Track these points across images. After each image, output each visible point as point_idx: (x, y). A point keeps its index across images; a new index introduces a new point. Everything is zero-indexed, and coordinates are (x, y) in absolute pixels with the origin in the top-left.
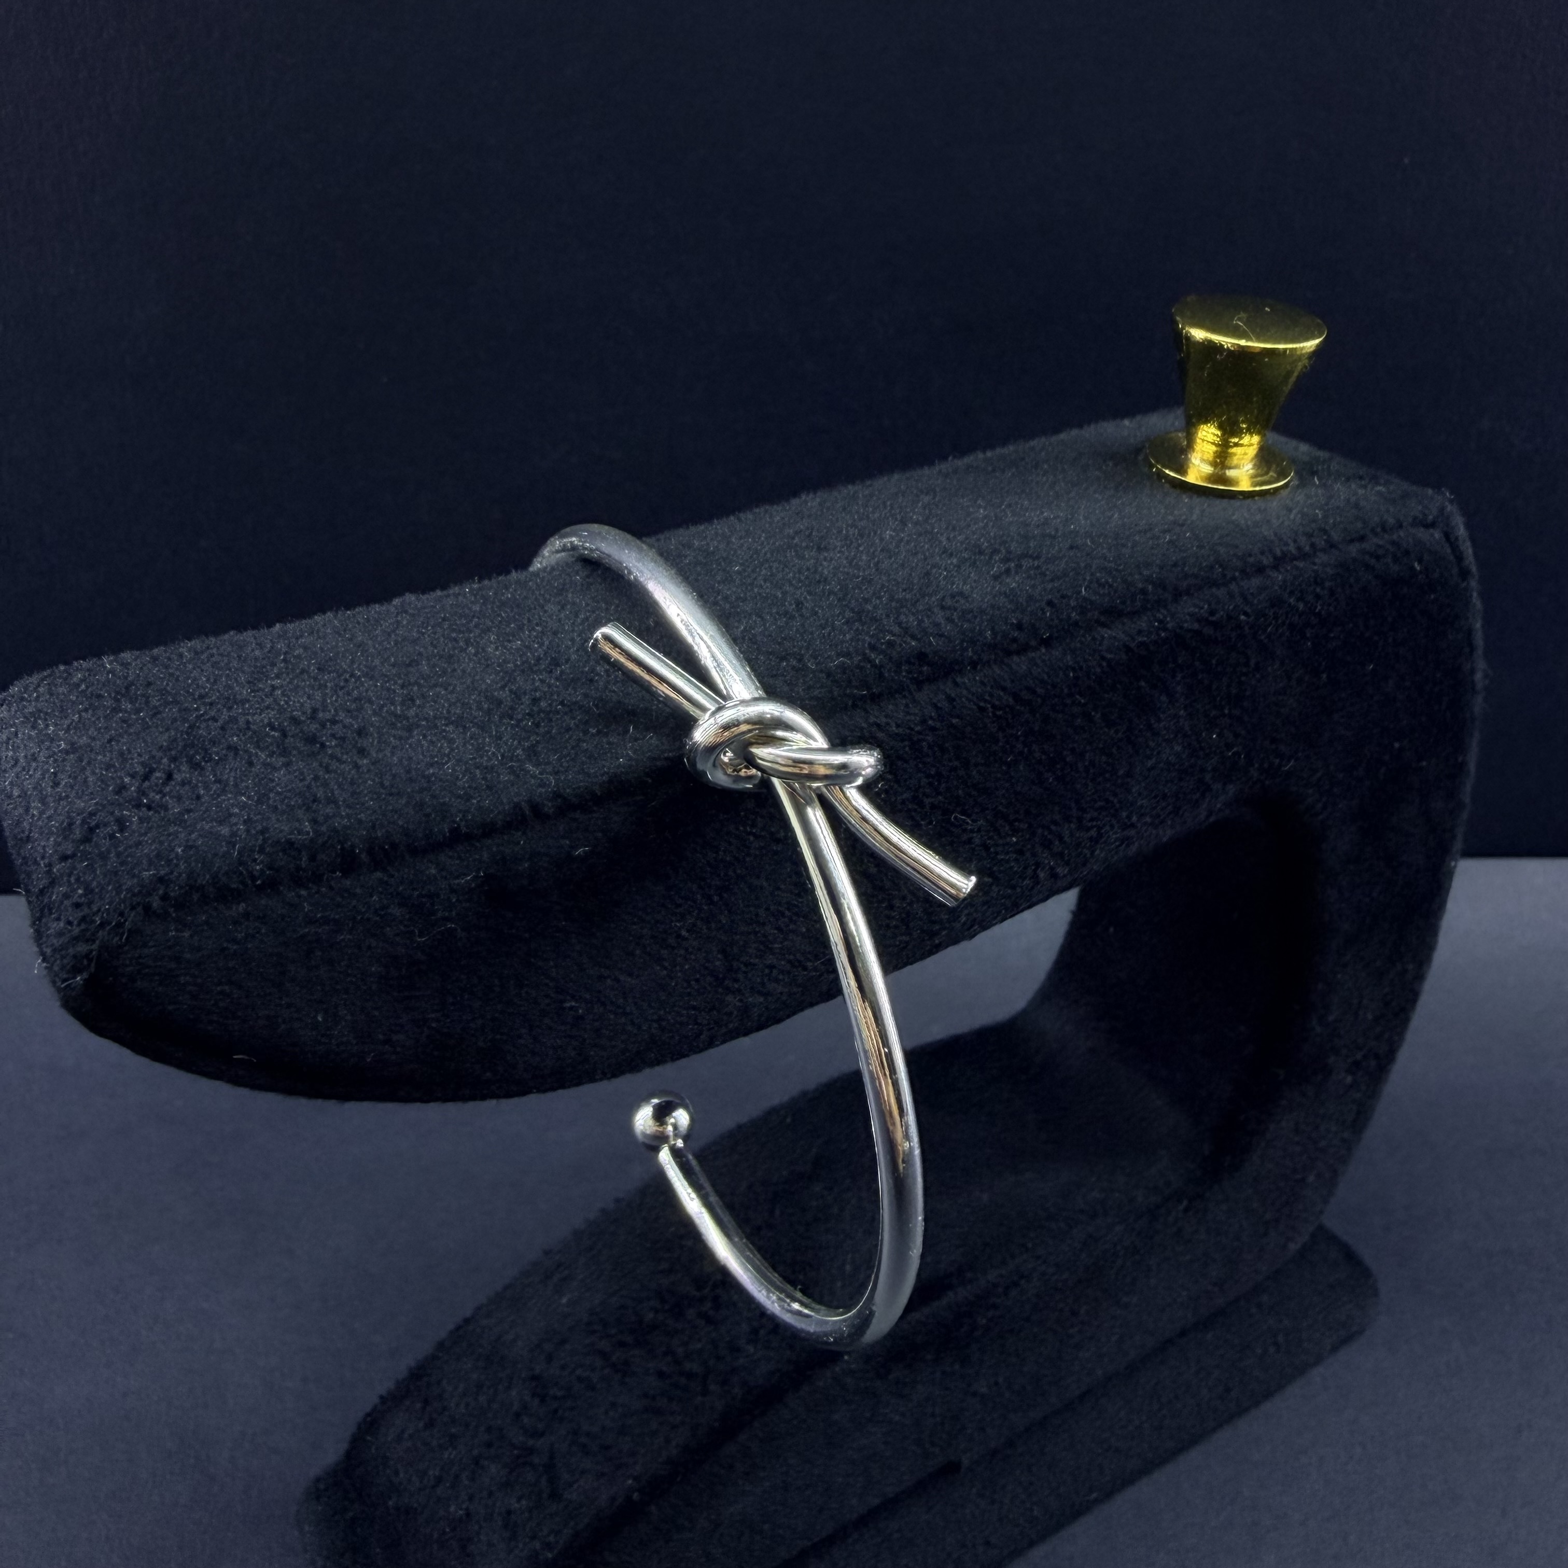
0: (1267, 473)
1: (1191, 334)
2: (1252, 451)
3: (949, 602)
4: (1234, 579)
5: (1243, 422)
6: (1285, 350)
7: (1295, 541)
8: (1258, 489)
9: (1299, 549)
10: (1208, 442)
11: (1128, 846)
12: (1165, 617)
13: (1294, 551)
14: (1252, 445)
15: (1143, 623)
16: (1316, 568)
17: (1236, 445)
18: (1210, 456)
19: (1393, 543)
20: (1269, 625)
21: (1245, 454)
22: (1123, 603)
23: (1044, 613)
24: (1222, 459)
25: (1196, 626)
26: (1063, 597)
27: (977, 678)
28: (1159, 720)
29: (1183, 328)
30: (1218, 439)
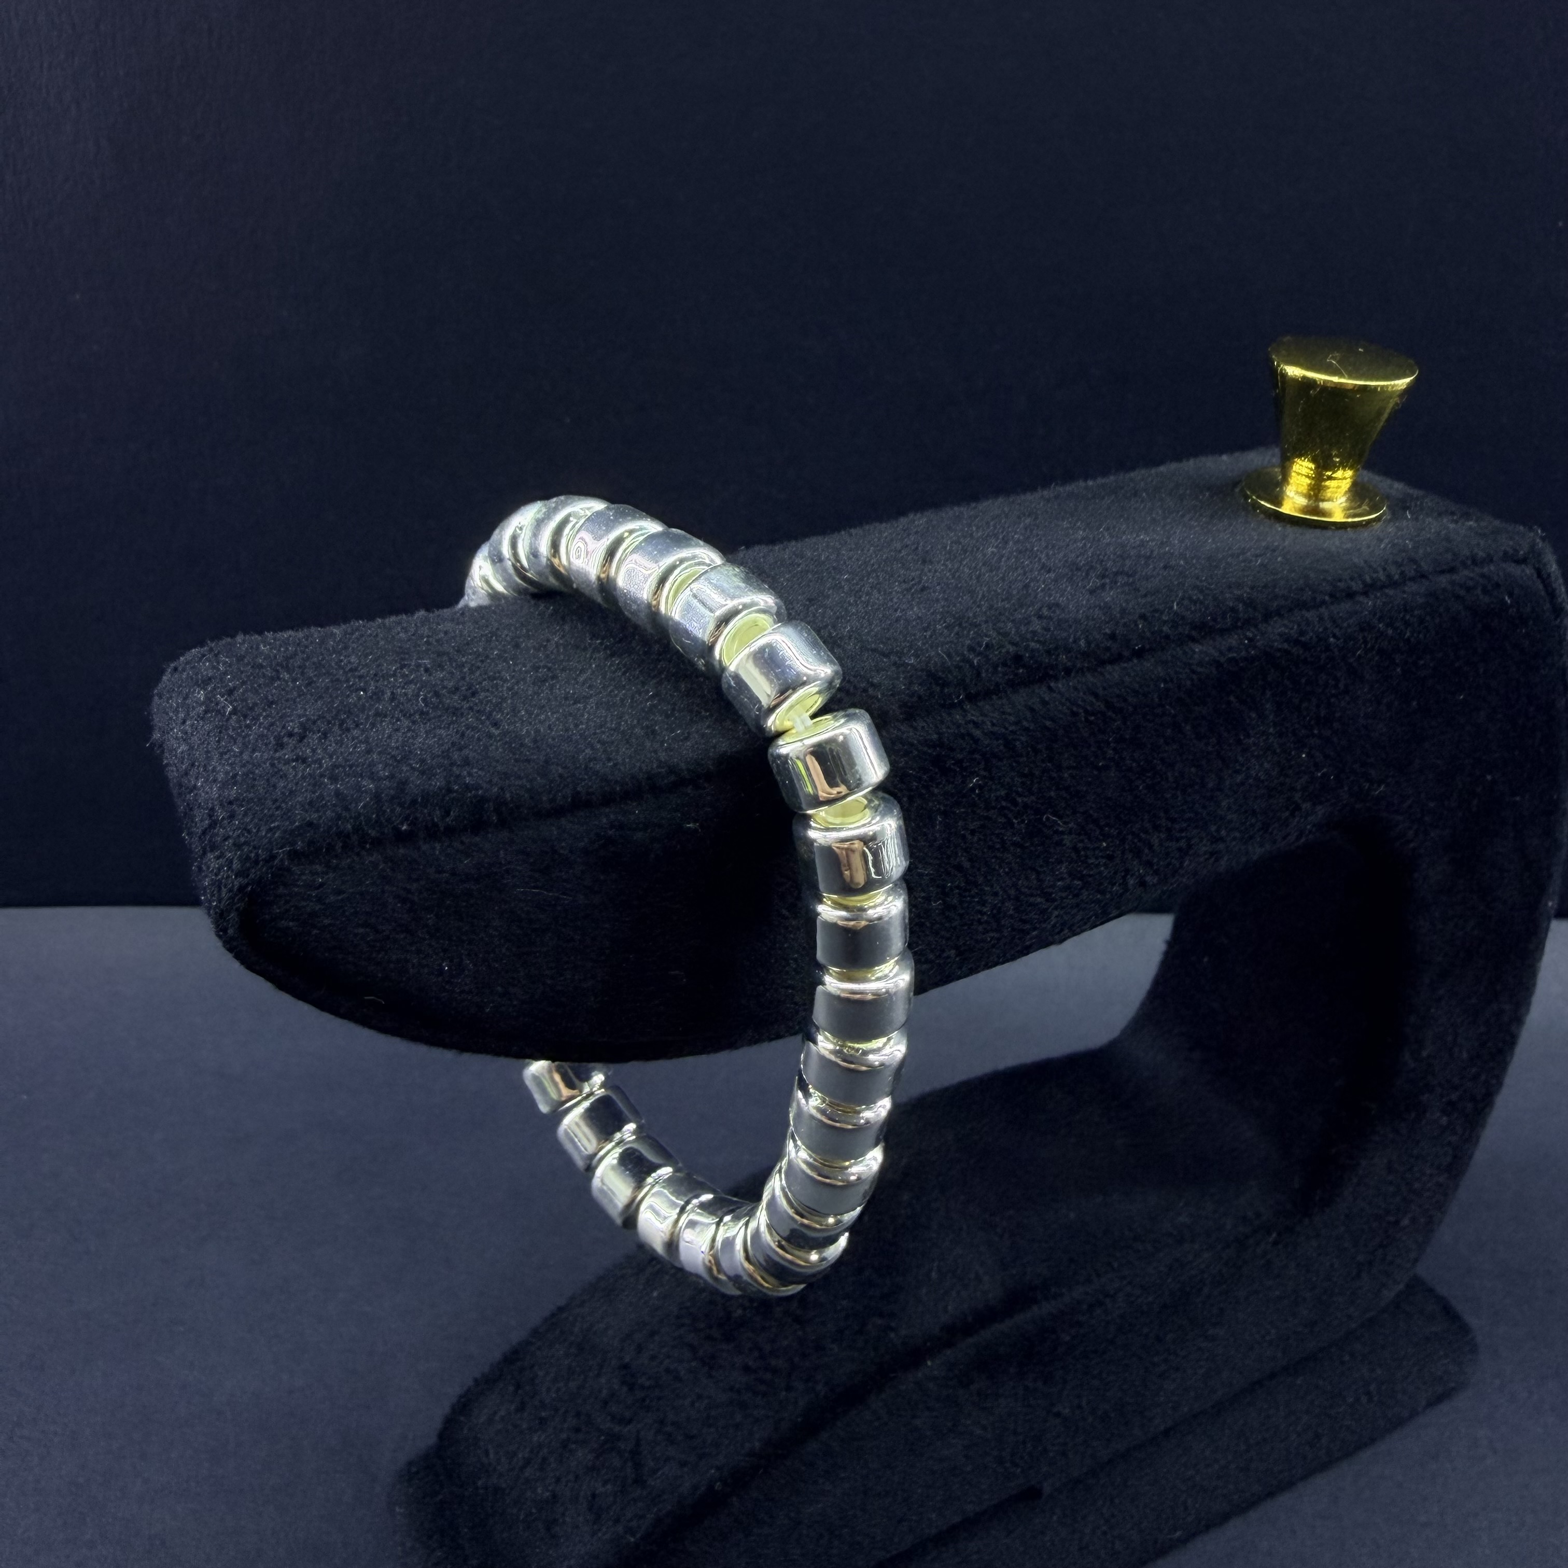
0: (1360, 506)
1: (1285, 370)
2: (1346, 485)
3: (1045, 612)
4: (1323, 602)
5: (1337, 456)
6: (1376, 387)
7: (1384, 569)
8: (1350, 520)
9: (1389, 576)
10: (1302, 475)
11: (1217, 860)
12: (1256, 636)
13: (1383, 578)
14: (1345, 478)
15: (1233, 641)
16: (1405, 596)
17: (1330, 478)
18: (1304, 489)
19: (1483, 576)
20: (1359, 649)
21: (1339, 487)
22: (1214, 620)
23: (1137, 625)
24: (1316, 491)
25: (1286, 646)
26: (1156, 611)
27: (1071, 684)
28: (1248, 736)
29: (1279, 365)
30: (1312, 472)
